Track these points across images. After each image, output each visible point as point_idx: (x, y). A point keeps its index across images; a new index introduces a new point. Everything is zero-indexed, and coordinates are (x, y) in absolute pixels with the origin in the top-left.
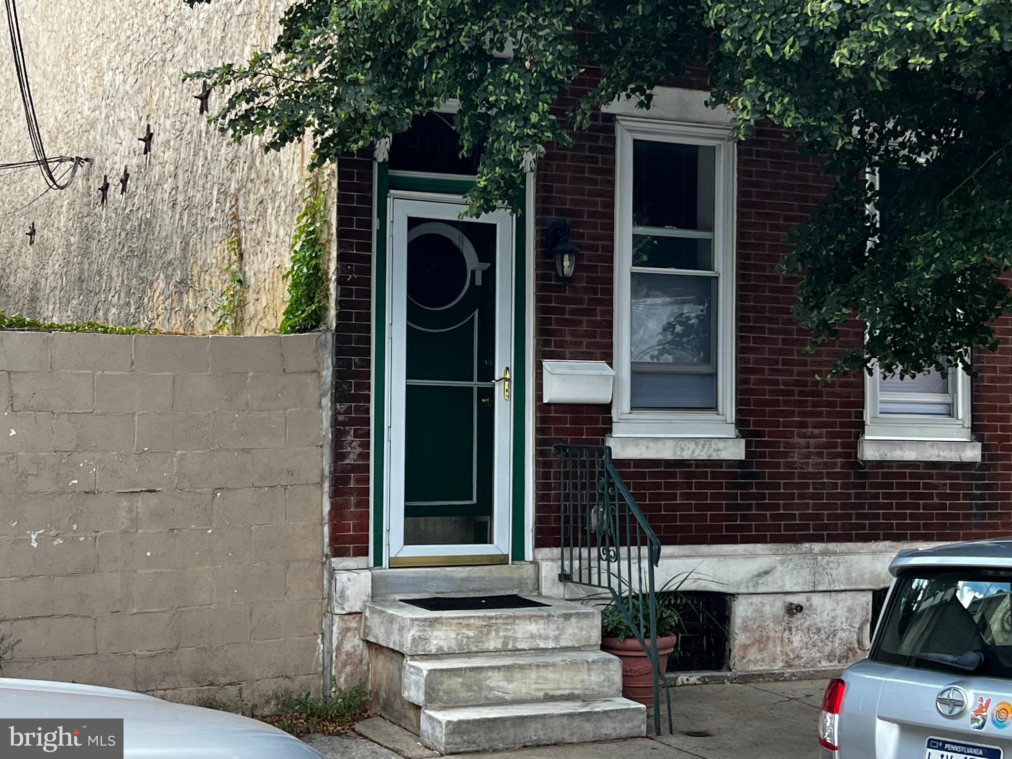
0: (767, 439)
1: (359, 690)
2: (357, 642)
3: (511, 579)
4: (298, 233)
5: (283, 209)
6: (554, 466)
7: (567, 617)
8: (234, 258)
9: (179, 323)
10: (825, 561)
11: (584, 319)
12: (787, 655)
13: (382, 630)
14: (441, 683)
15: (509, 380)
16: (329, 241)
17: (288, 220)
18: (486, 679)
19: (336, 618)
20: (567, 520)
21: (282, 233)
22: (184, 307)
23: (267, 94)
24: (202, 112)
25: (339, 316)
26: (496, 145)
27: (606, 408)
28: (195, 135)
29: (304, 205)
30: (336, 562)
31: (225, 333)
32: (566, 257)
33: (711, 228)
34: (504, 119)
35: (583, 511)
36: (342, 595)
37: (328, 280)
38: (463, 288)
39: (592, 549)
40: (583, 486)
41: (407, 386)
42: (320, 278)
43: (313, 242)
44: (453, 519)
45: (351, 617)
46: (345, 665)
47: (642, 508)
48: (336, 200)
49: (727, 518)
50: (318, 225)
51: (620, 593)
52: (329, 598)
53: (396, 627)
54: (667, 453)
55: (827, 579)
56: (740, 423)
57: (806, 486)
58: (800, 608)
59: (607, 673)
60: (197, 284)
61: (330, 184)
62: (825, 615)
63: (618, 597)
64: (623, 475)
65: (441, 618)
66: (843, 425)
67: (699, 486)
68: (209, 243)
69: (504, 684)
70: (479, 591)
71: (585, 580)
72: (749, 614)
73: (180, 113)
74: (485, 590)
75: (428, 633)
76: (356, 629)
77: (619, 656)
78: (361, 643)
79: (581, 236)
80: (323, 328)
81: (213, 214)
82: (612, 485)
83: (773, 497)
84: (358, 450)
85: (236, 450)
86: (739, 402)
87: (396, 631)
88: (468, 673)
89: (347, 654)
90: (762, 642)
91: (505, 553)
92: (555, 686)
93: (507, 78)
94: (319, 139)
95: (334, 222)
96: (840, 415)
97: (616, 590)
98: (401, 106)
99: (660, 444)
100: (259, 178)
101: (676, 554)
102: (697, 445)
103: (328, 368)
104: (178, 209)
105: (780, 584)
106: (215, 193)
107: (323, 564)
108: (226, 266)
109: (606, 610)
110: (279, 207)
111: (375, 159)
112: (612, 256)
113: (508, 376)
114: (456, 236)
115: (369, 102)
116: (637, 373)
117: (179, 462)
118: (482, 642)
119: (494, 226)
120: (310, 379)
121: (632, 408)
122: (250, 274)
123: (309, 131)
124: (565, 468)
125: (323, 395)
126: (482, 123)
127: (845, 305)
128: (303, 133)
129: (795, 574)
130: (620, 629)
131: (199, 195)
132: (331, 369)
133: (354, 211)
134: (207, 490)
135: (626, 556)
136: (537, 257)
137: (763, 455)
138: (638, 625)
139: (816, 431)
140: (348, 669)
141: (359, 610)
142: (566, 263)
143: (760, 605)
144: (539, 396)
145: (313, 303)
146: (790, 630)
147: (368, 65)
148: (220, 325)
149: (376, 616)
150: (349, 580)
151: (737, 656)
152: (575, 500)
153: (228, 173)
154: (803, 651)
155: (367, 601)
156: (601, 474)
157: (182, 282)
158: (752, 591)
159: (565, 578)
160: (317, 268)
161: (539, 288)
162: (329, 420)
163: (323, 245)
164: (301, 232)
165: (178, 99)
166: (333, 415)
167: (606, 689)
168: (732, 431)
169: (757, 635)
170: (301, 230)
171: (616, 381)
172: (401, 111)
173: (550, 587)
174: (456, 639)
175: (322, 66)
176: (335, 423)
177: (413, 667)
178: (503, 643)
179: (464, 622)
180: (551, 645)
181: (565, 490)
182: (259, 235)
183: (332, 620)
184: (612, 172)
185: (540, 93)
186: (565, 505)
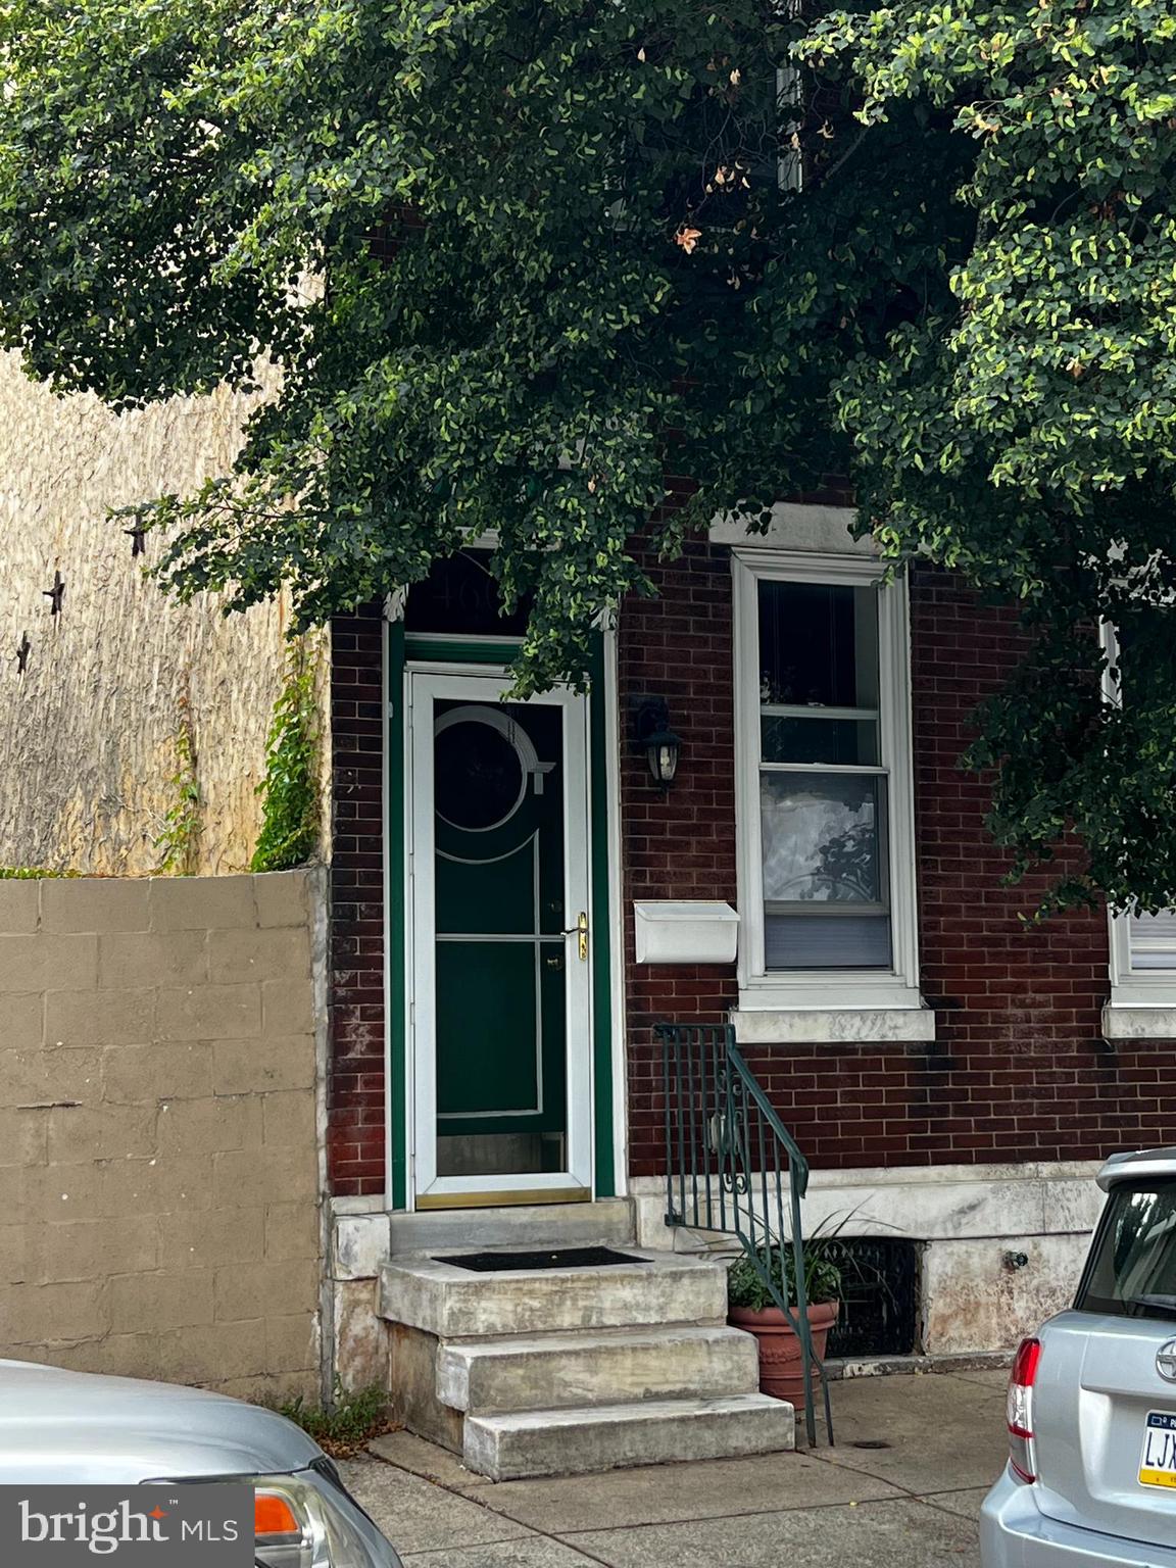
0: (967, 1009)
1: (374, 1393)
2: (370, 1321)
3: (595, 1224)
4: (275, 726)
5: (254, 692)
6: (655, 1055)
7: (676, 1277)
8: (185, 764)
9: (105, 860)
10: (1059, 1189)
11: (693, 839)
12: (1008, 1330)
13: (406, 1301)
14: (493, 1377)
15: (586, 931)
16: (320, 737)
17: (261, 707)
18: (560, 1370)
19: (340, 1287)
20: (675, 1133)
21: (252, 726)
22: (113, 836)
23: (226, 536)
24: (135, 553)
25: (337, 845)
26: (549, 598)
27: (730, 969)
28: (126, 586)
29: (284, 687)
30: (339, 1204)
31: (172, 873)
32: (664, 751)
33: (874, 705)
34: (560, 562)
35: (699, 1120)
36: (347, 1253)
37: (320, 792)
38: (516, 799)
39: (711, 1177)
40: (697, 1085)
41: (437, 943)
42: (309, 791)
43: (298, 740)
44: (509, 1137)
45: (361, 1284)
46: (352, 1356)
47: (783, 1116)
48: (329, 678)
49: (911, 1127)
50: (304, 714)
51: (754, 1243)
52: (328, 1258)
53: (425, 1296)
54: (820, 1033)
55: (1061, 1215)
56: (926, 988)
57: (1027, 1078)
58: (1023, 1259)
59: (735, 1358)
60: (130, 803)
61: (320, 655)
62: (1061, 1269)
63: (750, 1246)
64: (754, 1068)
65: (491, 1281)
66: (1078, 987)
67: (869, 1081)
68: (147, 742)
69: (584, 1376)
70: (549, 1242)
71: (703, 1222)
72: (949, 1269)
73: (104, 555)
74: (557, 1241)
75: (474, 1304)
76: (368, 1302)
77: (755, 1334)
78: (376, 1324)
79: (687, 720)
80: (313, 861)
81: (153, 701)
82: (738, 1081)
83: (977, 1095)
84: (368, 1038)
85: (189, 1042)
86: (924, 957)
87: (425, 1303)
88: (533, 1362)
89: (357, 1339)
90: (969, 1311)
91: (586, 1185)
92: (661, 1378)
93: (562, 506)
94: (301, 594)
95: (327, 708)
96: (1072, 972)
97: (748, 1234)
98: (414, 547)
99: (810, 1021)
100: (218, 647)
101: (838, 1182)
102: (863, 1021)
103: (321, 921)
104: (103, 694)
105: (993, 1224)
106: (156, 669)
107: (319, 1207)
108: (173, 776)
109: (734, 1266)
110: (248, 689)
111: (385, 618)
112: (732, 749)
113: (583, 926)
114: (503, 724)
115: (368, 544)
116: (773, 918)
117: (108, 1061)
118: (552, 1316)
119: (560, 708)
120: (296, 937)
121: (766, 969)
122: (207, 786)
123: (287, 583)
124: (671, 1057)
125: (314, 960)
126: (530, 567)
127: (1058, 813)
128: (279, 587)
129: (1014, 1208)
130: (755, 1294)
131: (132, 674)
132: (326, 921)
133: (356, 693)
134: (147, 1101)
135: (761, 1187)
136: (622, 751)
137: (962, 1034)
138: (780, 1287)
139: (1039, 997)
140: (358, 1362)
141: (372, 1274)
142: (665, 760)
143: (965, 1256)
144: (630, 953)
145: (299, 826)
146: (1010, 1292)
147: (366, 493)
148: (165, 861)
149: (397, 1281)
150: (357, 1229)
151: (933, 1333)
152: (686, 1104)
153: (175, 642)
154: (1031, 1323)
155: (384, 1261)
156: (722, 1065)
157: (108, 800)
158: (951, 1235)
159: (673, 1220)
160: (303, 776)
161: (626, 796)
162: (325, 995)
163: (311, 742)
164: (281, 725)
165: (100, 535)
166: (330, 988)
167: (736, 1382)
168: (915, 1000)
169: (961, 1301)
170: (280, 721)
171: (741, 929)
172: (414, 554)
173: (652, 1233)
174: (515, 1312)
175: (300, 496)
176: (333, 999)
177: (452, 1354)
178: (583, 1317)
179: (526, 1287)
180: (654, 1318)
181: (671, 1090)
182: (220, 729)
183: (333, 1290)
184: (727, 627)
185: (609, 526)
186: (672, 1113)
